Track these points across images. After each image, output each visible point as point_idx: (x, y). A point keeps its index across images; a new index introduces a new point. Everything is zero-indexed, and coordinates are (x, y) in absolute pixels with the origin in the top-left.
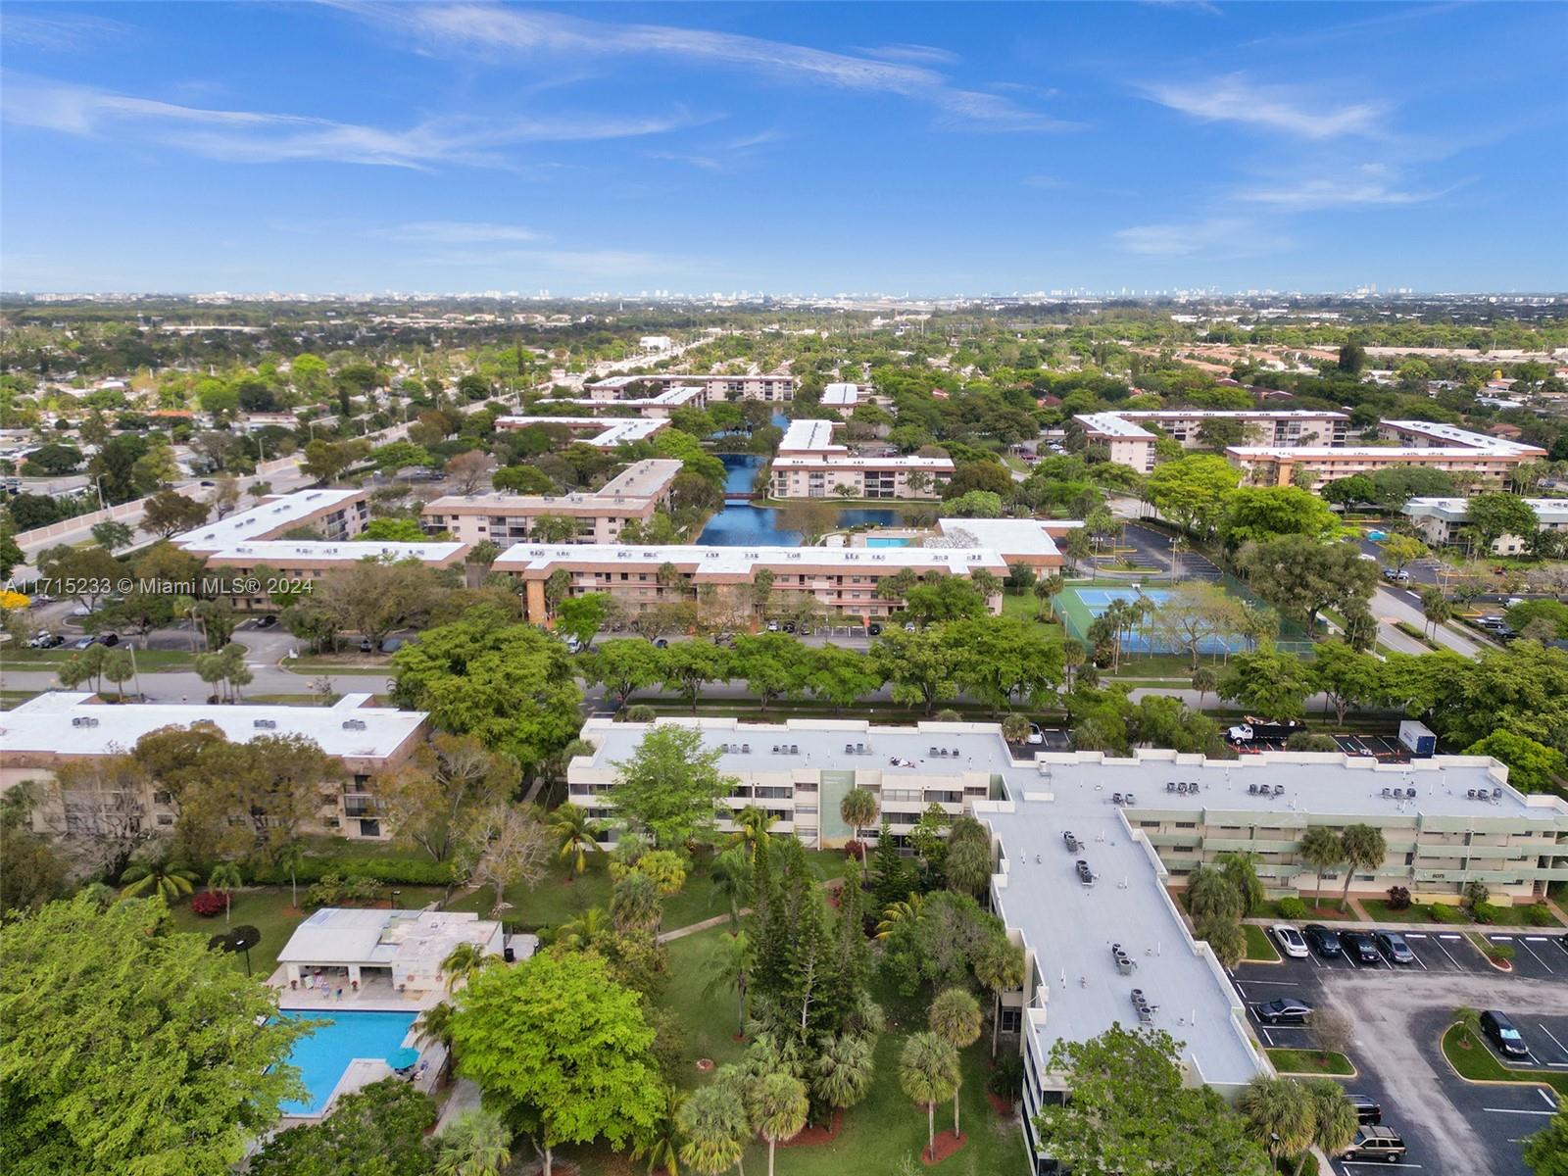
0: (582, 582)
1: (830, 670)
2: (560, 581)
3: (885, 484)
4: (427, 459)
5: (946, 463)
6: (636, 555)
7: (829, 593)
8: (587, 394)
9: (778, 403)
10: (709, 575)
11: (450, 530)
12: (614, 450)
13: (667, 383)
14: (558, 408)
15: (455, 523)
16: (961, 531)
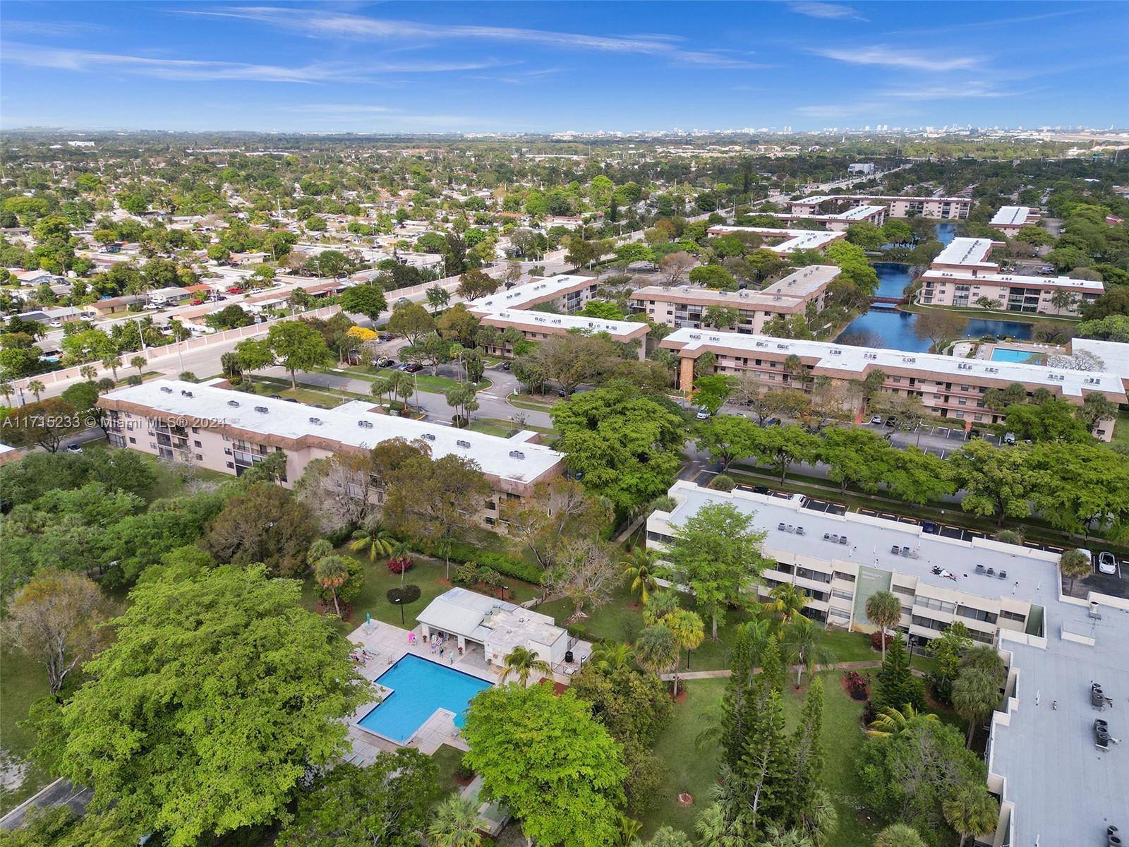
0: (724, 363)
2: (709, 361)
3: (1028, 300)
4: (651, 256)
5: (1098, 285)
6: (773, 346)
7: (936, 396)
8: (788, 209)
9: (951, 221)
11: (647, 311)
12: (789, 256)
13: (857, 201)
14: (759, 220)
15: (652, 307)
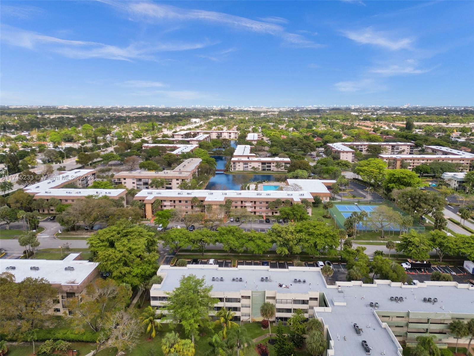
0: (165, 203)
1: (253, 241)
2: (158, 203)
3: (268, 166)
4: (119, 158)
5: (288, 160)
6: (185, 194)
7: (251, 207)
8: (173, 136)
9: (233, 139)
10: (209, 201)
11: (123, 183)
12: (180, 155)
13: (198, 133)
14: (163, 141)
15: (125, 181)
16: (296, 185)
